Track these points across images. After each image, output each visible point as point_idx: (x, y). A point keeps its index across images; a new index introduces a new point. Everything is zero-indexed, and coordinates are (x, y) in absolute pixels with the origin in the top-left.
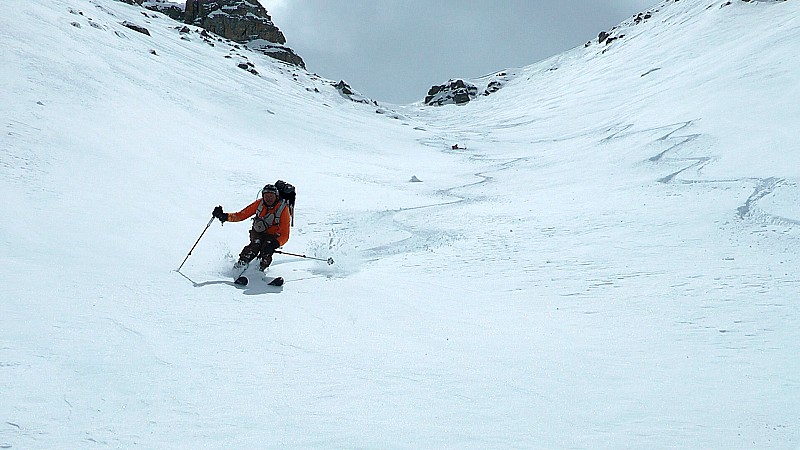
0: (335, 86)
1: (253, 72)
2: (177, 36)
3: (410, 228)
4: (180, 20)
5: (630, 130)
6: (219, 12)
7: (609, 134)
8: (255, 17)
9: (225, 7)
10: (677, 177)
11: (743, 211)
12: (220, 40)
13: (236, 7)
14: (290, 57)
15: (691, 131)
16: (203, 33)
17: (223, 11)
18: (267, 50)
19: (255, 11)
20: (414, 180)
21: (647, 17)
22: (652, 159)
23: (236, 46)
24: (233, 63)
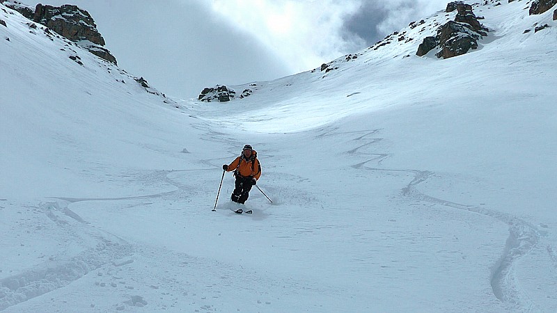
0: (137, 80)
1: (79, 63)
2: (27, 29)
3: (176, 184)
4: (31, 19)
5: (336, 131)
6: (59, 17)
7: (322, 132)
8: (85, 24)
9: (65, 14)
10: (365, 165)
11: (406, 191)
12: (58, 37)
13: (72, 15)
14: (106, 56)
15: (377, 136)
16: (46, 30)
17: (63, 16)
18: (92, 49)
19: (85, 20)
20: (185, 151)
21: (355, 57)
22: (349, 152)
23: (69, 43)
24: (66, 55)
